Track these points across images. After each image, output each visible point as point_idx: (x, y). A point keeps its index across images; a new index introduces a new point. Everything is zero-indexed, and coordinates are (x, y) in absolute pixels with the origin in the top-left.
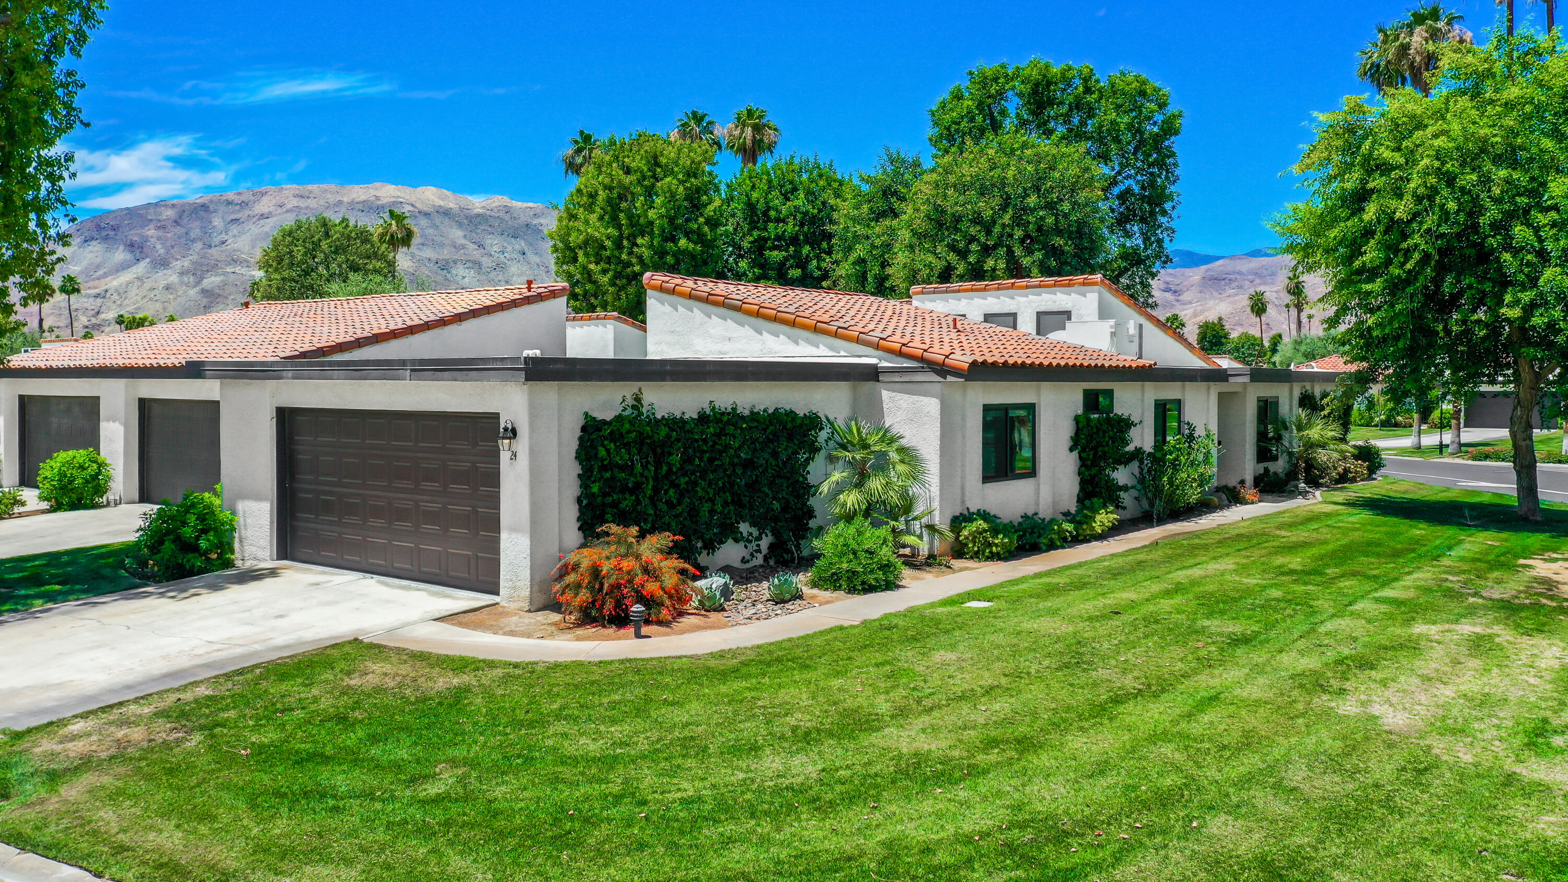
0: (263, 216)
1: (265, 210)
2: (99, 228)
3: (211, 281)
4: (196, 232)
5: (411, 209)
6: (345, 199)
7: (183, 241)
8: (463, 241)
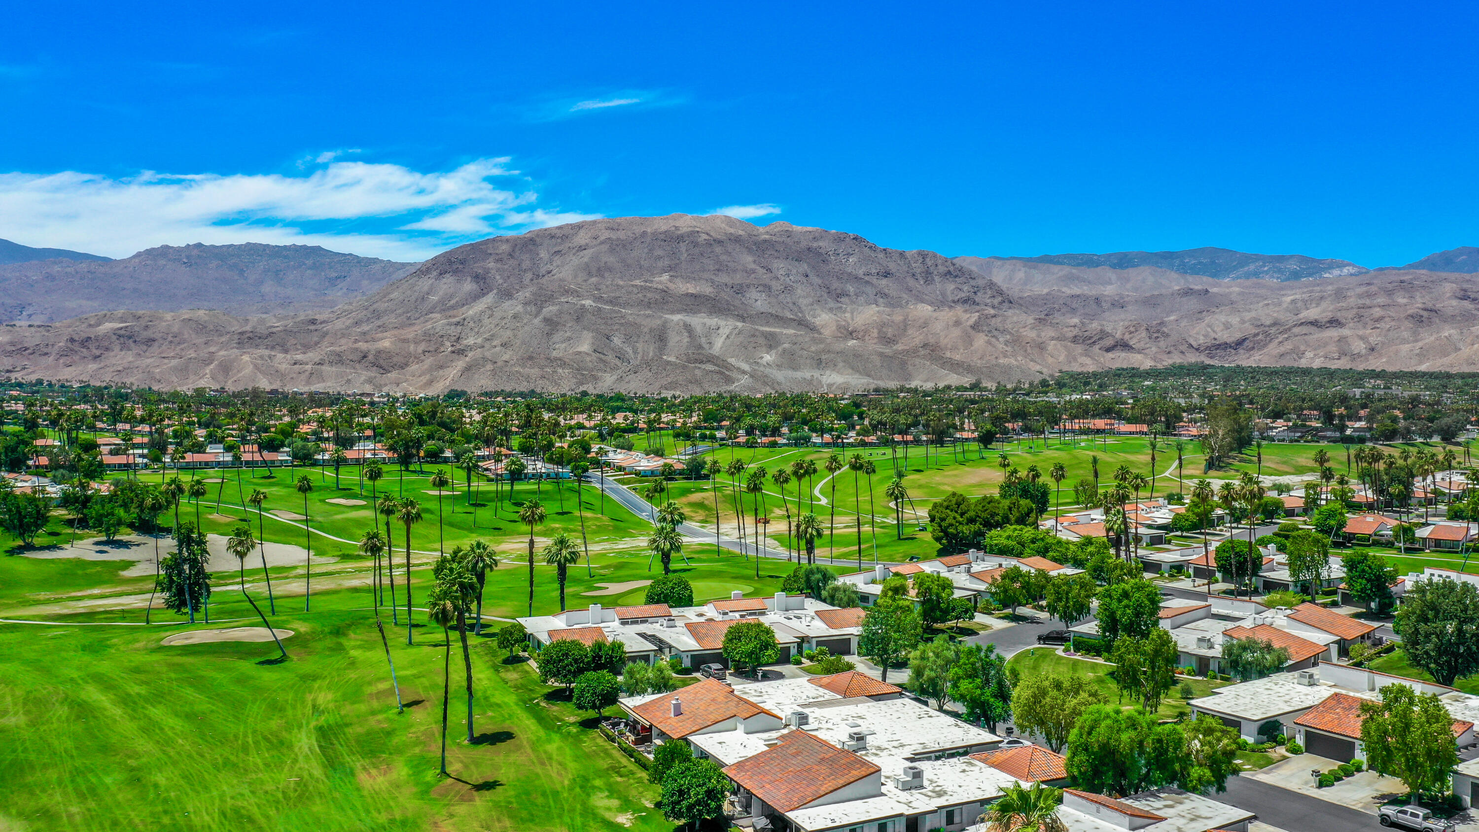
0: (582, 248)
1: (583, 242)
2: (450, 263)
3: (550, 310)
4: (526, 264)
5: (707, 237)
6: (649, 230)
7: (516, 271)
8: (753, 266)
